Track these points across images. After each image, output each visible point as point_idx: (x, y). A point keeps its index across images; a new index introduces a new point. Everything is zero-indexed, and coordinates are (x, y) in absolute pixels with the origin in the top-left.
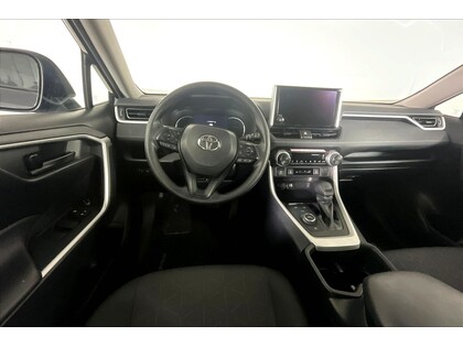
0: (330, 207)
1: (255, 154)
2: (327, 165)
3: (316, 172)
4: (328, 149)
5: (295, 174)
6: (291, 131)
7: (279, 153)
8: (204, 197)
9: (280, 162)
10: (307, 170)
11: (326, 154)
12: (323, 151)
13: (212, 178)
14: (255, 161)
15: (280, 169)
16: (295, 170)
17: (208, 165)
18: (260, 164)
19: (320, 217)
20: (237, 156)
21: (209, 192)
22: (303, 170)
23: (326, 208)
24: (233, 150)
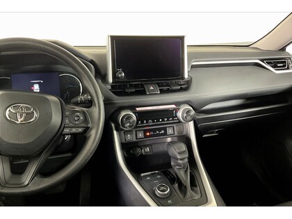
0: (186, 171)
1: (86, 120)
2: (180, 122)
3: (170, 131)
4: (178, 104)
5: (146, 136)
6: (136, 86)
7: (123, 113)
8: (21, 186)
9: (123, 125)
10: (160, 130)
11: (176, 110)
12: (173, 106)
13: (30, 157)
14: (87, 130)
15: (126, 132)
16: (145, 131)
17: (23, 142)
18: (93, 133)
19: (176, 185)
20: (62, 126)
21: (27, 178)
22: (154, 130)
23: (181, 174)
24: (56, 119)
